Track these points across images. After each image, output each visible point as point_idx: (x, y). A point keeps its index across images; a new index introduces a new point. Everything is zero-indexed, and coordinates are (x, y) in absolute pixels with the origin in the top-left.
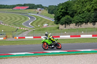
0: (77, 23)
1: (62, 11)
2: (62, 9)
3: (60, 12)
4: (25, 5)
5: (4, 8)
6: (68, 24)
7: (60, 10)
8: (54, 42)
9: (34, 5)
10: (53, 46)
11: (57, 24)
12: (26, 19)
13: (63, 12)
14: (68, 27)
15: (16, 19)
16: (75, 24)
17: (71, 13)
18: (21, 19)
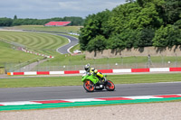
0: (114, 49)
1: (92, 27)
2: (91, 24)
3: (89, 29)
4: (65, 19)
5: (31, 24)
6: (99, 50)
7: (88, 26)
8: (103, 79)
9: (81, 18)
10: (101, 86)
11: (83, 49)
12: (63, 42)
13: (92, 30)
14: (100, 55)
15: (47, 41)
16: (110, 50)
17: (106, 30)
18: (56, 41)
